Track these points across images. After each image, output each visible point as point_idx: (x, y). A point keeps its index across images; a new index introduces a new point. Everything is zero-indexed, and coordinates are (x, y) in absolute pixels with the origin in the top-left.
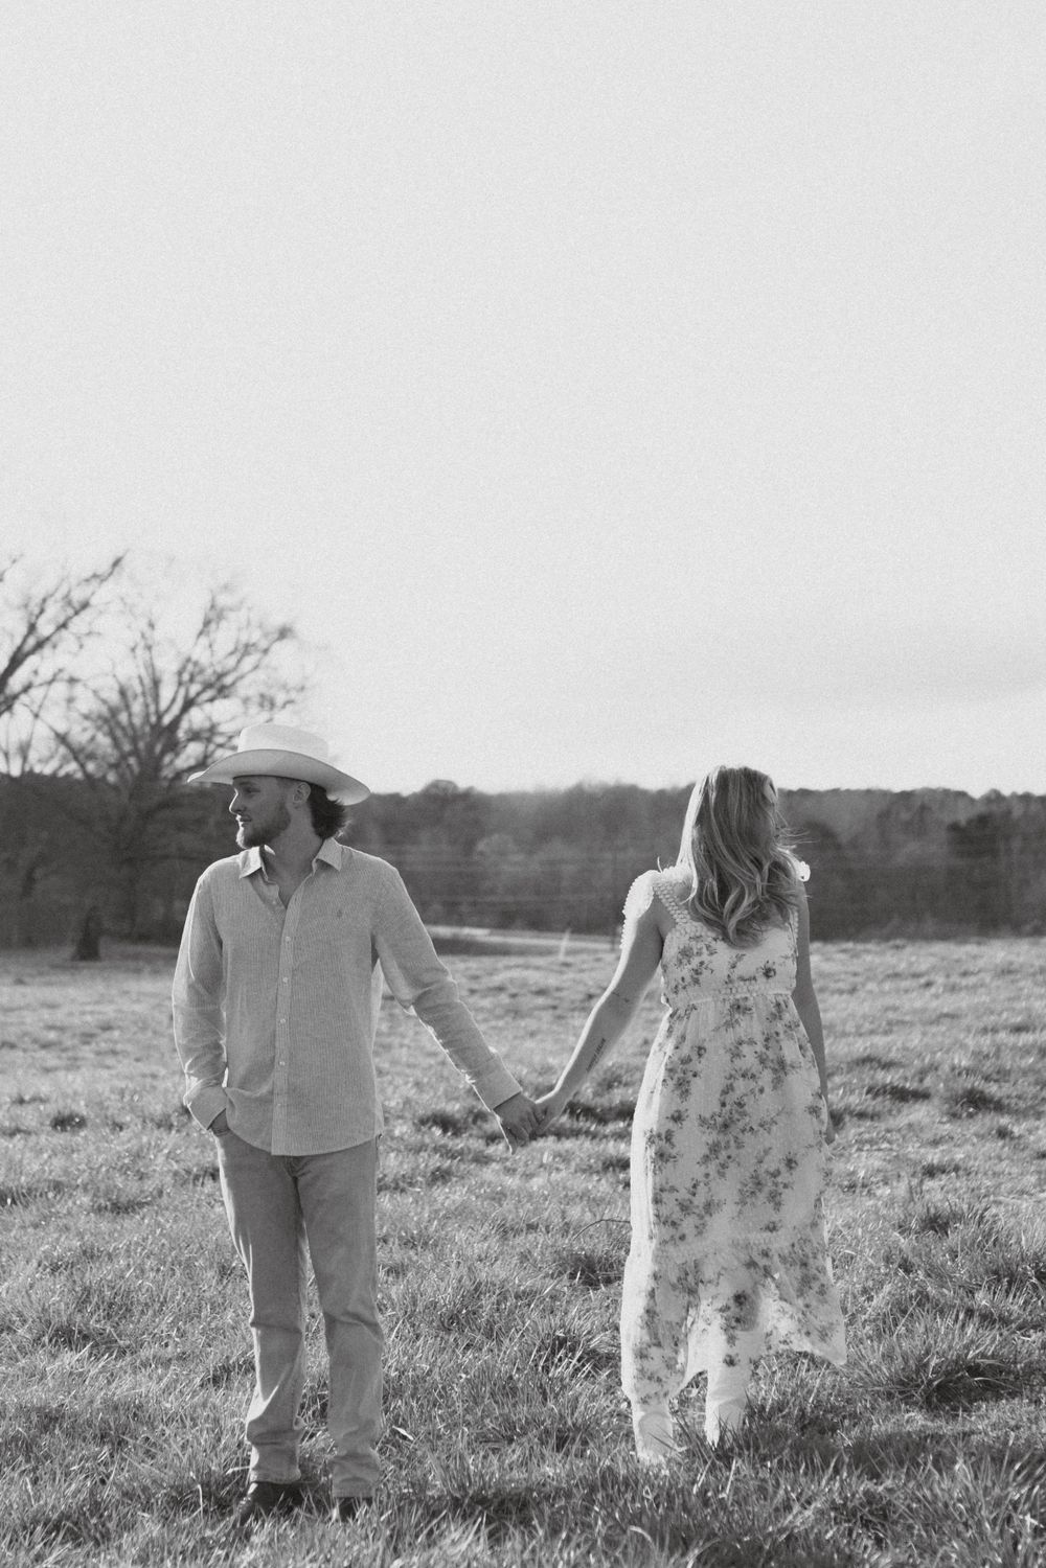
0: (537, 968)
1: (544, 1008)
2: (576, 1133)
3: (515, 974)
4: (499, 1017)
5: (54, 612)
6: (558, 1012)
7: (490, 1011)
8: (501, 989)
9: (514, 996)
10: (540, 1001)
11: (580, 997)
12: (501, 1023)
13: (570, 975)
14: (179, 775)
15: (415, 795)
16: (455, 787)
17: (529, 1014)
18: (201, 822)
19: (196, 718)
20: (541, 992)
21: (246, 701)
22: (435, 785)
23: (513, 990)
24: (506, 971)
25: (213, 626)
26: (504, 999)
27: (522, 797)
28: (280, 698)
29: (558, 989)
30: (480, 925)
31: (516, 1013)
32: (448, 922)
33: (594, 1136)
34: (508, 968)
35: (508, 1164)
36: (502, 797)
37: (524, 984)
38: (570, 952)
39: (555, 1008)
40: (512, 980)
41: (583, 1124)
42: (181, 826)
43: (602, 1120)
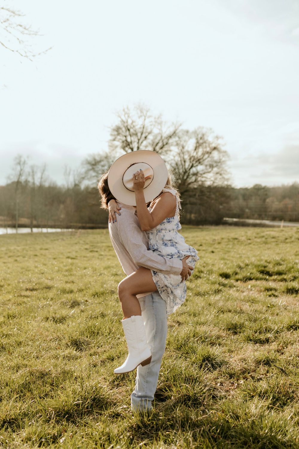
0: (275, 231)
1: (274, 242)
2: (261, 279)
3: (268, 233)
4: (261, 244)
5: (160, 145)
6: (278, 243)
7: (259, 242)
8: (263, 237)
9: (266, 239)
10: (273, 240)
11: (284, 239)
12: (261, 246)
13: (284, 233)
14: (190, 184)
15: (251, 188)
16: (261, 186)
17: (270, 243)
18: (195, 195)
19: (194, 170)
20: (273, 238)
21: (206, 166)
22: (256, 185)
23: (266, 237)
24: (267, 232)
25: (197, 148)
26: (264, 239)
27: (279, 188)
28: (215, 165)
29: (278, 237)
30: (267, 220)
31: (266, 243)
32: (259, 219)
33: (267, 280)
34: (267, 231)
35: (238, 288)
36: (274, 189)
37: (269, 235)
38: (284, 227)
39: (277, 242)
40: (267, 235)
41: (265, 276)
42: (190, 196)
43: (270, 275)
